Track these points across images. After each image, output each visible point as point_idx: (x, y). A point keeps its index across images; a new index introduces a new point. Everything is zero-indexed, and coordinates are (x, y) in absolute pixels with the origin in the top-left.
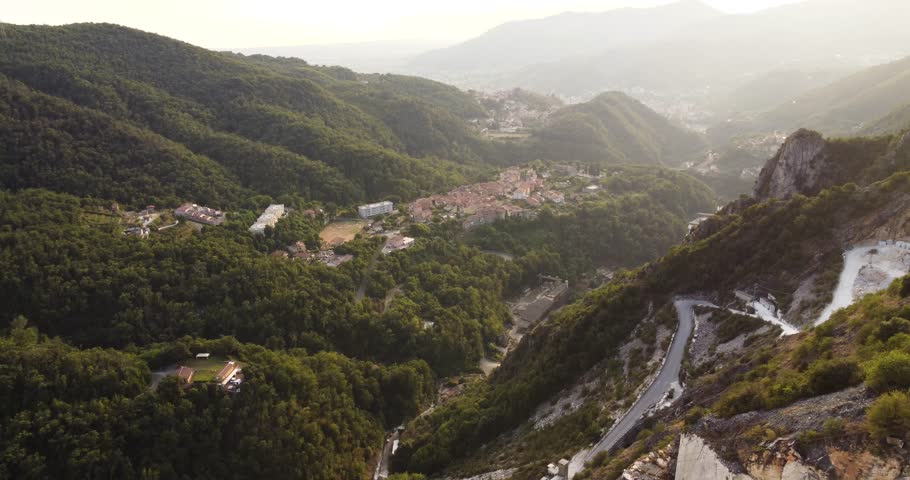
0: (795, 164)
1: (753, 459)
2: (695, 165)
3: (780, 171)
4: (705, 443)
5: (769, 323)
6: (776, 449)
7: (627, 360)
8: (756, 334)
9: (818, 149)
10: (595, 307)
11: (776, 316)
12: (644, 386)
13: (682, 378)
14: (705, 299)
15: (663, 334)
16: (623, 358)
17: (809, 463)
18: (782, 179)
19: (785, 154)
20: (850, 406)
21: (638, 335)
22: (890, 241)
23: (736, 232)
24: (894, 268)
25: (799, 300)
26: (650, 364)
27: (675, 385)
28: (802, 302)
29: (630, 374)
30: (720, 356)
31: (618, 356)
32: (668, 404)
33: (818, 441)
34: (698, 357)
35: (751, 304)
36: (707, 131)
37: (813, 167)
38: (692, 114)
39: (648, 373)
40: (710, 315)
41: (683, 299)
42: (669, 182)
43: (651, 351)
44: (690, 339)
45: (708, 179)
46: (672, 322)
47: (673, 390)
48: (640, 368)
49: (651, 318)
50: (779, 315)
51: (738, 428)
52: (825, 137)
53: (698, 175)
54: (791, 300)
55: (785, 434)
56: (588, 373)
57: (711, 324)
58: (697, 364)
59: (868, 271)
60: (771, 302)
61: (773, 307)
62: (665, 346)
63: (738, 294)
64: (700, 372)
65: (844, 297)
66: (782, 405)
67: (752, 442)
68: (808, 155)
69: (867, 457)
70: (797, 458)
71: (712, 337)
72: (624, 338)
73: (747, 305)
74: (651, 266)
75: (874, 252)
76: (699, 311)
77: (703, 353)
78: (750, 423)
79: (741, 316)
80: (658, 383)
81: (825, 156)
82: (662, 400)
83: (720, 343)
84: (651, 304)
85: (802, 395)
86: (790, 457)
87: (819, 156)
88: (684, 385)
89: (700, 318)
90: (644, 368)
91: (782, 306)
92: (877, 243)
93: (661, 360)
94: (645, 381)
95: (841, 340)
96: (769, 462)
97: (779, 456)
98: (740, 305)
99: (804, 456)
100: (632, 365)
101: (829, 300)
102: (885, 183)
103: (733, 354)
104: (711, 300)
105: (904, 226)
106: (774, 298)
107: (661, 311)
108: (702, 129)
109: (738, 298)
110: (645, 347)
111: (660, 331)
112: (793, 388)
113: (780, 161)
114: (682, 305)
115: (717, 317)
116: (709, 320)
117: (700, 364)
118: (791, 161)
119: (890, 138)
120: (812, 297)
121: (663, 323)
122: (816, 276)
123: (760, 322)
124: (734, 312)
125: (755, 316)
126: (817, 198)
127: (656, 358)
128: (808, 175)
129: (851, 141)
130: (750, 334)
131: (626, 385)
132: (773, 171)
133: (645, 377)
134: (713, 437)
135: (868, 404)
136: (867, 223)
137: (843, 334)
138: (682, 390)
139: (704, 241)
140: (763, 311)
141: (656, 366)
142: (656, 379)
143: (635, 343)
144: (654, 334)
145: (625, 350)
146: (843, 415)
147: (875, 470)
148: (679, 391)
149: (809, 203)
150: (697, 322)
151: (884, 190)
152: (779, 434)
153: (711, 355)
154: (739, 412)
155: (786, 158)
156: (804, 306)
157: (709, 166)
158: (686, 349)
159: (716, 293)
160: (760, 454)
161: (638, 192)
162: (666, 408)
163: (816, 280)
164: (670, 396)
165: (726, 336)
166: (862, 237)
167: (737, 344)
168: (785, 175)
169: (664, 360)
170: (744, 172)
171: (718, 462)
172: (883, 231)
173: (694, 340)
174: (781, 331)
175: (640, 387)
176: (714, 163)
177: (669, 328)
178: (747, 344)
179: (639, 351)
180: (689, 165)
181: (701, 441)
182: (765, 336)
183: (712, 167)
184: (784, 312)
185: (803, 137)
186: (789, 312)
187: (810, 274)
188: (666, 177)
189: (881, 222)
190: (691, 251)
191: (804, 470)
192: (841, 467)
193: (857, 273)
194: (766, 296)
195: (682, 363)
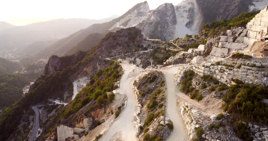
0: (53, 65)
1: (76, 123)
2: (19, 72)
3: (50, 67)
4: (64, 125)
5: (60, 104)
6: (81, 118)
7: (22, 129)
8: (58, 108)
9: (58, 60)
10: (6, 117)
11: (61, 103)
12: (30, 133)
13: (41, 127)
14: (40, 104)
15: (31, 118)
16: (20, 129)
17: (88, 117)
18: (51, 69)
19: (50, 62)
20: (92, 103)
21: (23, 121)
22: (81, 78)
23: (44, 84)
24: (84, 84)
25: (65, 97)
26: (30, 127)
27: (39, 129)
28: (67, 97)
29: (24, 132)
30: (50, 117)
31: (18, 129)
32: (39, 135)
33: (88, 112)
34: (44, 120)
35: (54, 102)
36: (20, 61)
37: (58, 65)
38: (13, 57)
39: (30, 129)
40: (43, 108)
41: (34, 106)
42: (13, 78)
43: (29, 124)
44: (40, 116)
45: (25, 75)
46: (33, 113)
47: (39, 131)
48: (27, 129)
49: (26, 114)
50: (62, 102)
51: (70, 119)
52: (59, 56)
53: (21, 74)
54: (63, 98)
55: (81, 114)
56: (9, 138)
57: (45, 110)
58: (44, 121)
59: (79, 86)
60: (59, 99)
61: (59, 100)
62: (33, 120)
63: (49, 100)
64: (46, 123)
65: (76, 93)
66: (78, 110)
67: (74, 120)
68: (56, 62)
69: (98, 110)
70: (85, 117)
71: (46, 113)
72: (18, 123)
73: (53, 102)
74: (21, 100)
75: (79, 81)
76: (40, 108)
77: (45, 118)
78: (73, 116)
79: (52, 105)
80: (34, 131)
81: (60, 61)
82: (37, 135)
83: (49, 114)
84: (25, 111)
85: (81, 107)
86: (84, 118)
87: (59, 62)
88: (42, 128)
89: (41, 110)
90: (28, 128)
91: (62, 99)
92: (79, 79)
93: (33, 124)
94: (30, 132)
95: (81, 98)
96: (80, 122)
97: (82, 119)
98: (51, 103)
99: (87, 116)
100: (24, 129)
101: (73, 94)
102: (77, 65)
103: (53, 115)
104: (42, 104)
105: (83, 74)
106: (59, 98)
107: (28, 112)
108: (18, 61)
109: (50, 101)
110: (27, 123)
111: (30, 117)
112: (79, 106)
113: (49, 64)
114: (34, 108)
115: (45, 108)
116: (44, 109)
117: (45, 121)
118: (52, 64)
119: (74, 55)
120: (68, 95)
121: (30, 114)
122: (68, 90)
123: (58, 105)
124: (50, 105)
125: (56, 104)
126: (63, 71)
127: (31, 124)
128: (57, 67)
129: (65, 57)
130: (56, 109)
131: (24, 136)
132: (48, 67)
133: (29, 131)
134: (65, 124)
135: (95, 101)
136: (76, 75)
137: (81, 97)
138: (42, 130)
139: (36, 89)
140: (57, 102)
141: (32, 127)
142: (33, 130)
143: (23, 123)
144: (28, 118)
145: (20, 127)
146: (92, 105)
147: (100, 112)
148: (41, 131)
149: (61, 73)
150: (40, 111)
151: (77, 66)
152: (80, 115)
153: (47, 118)
154: (69, 116)
155: (51, 63)
156: (67, 98)
157: (24, 71)
158: (40, 119)
159: (43, 102)
160: (77, 121)
161: (3, 83)
162: (39, 136)
163: (68, 91)
164: (39, 133)
165: (50, 111)
166: (76, 78)
167: (53, 112)
168: (52, 68)
169: (34, 124)
170: (35, 71)
171: (68, 128)
172: (79, 76)
173: (41, 116)
174: (64, 105)
175: (29, 134)
176: (25, 70)
177: (32, 115)
178: (56, 111)
179: (25, 125)
180: (17, 72)
181: (63, 125)
182: (60, 108)
183: (25, 71)
184: (63, 101)
185: (54, 57)
186: (64, 100)
187: (66, 90)
188: (11, 77)
189: (79, 74)
190: (33, 92)
191: (87, 119)
192: (94, 115)
193: (77, 87)
194: (57, 99)
195: (40, 123)
